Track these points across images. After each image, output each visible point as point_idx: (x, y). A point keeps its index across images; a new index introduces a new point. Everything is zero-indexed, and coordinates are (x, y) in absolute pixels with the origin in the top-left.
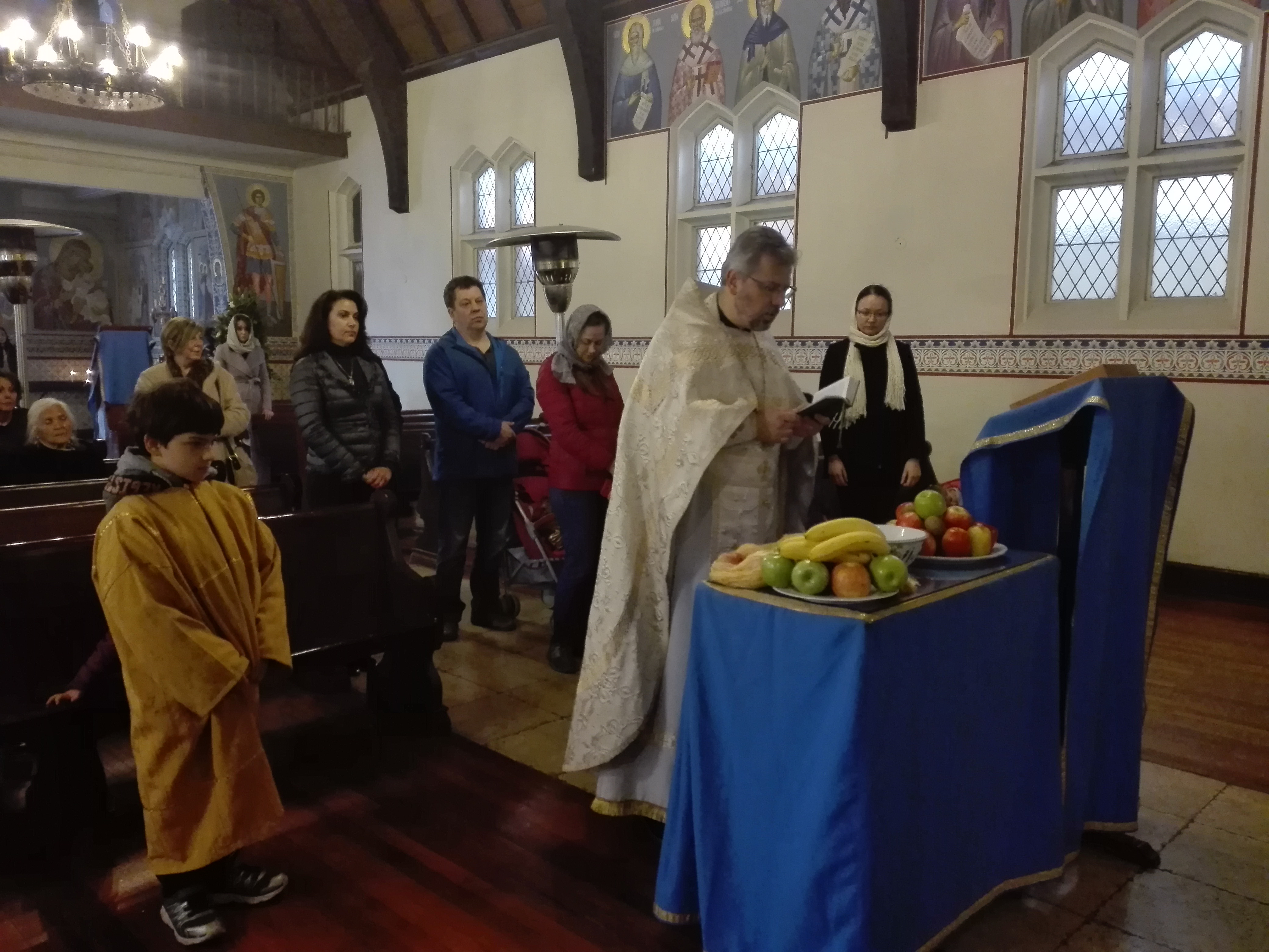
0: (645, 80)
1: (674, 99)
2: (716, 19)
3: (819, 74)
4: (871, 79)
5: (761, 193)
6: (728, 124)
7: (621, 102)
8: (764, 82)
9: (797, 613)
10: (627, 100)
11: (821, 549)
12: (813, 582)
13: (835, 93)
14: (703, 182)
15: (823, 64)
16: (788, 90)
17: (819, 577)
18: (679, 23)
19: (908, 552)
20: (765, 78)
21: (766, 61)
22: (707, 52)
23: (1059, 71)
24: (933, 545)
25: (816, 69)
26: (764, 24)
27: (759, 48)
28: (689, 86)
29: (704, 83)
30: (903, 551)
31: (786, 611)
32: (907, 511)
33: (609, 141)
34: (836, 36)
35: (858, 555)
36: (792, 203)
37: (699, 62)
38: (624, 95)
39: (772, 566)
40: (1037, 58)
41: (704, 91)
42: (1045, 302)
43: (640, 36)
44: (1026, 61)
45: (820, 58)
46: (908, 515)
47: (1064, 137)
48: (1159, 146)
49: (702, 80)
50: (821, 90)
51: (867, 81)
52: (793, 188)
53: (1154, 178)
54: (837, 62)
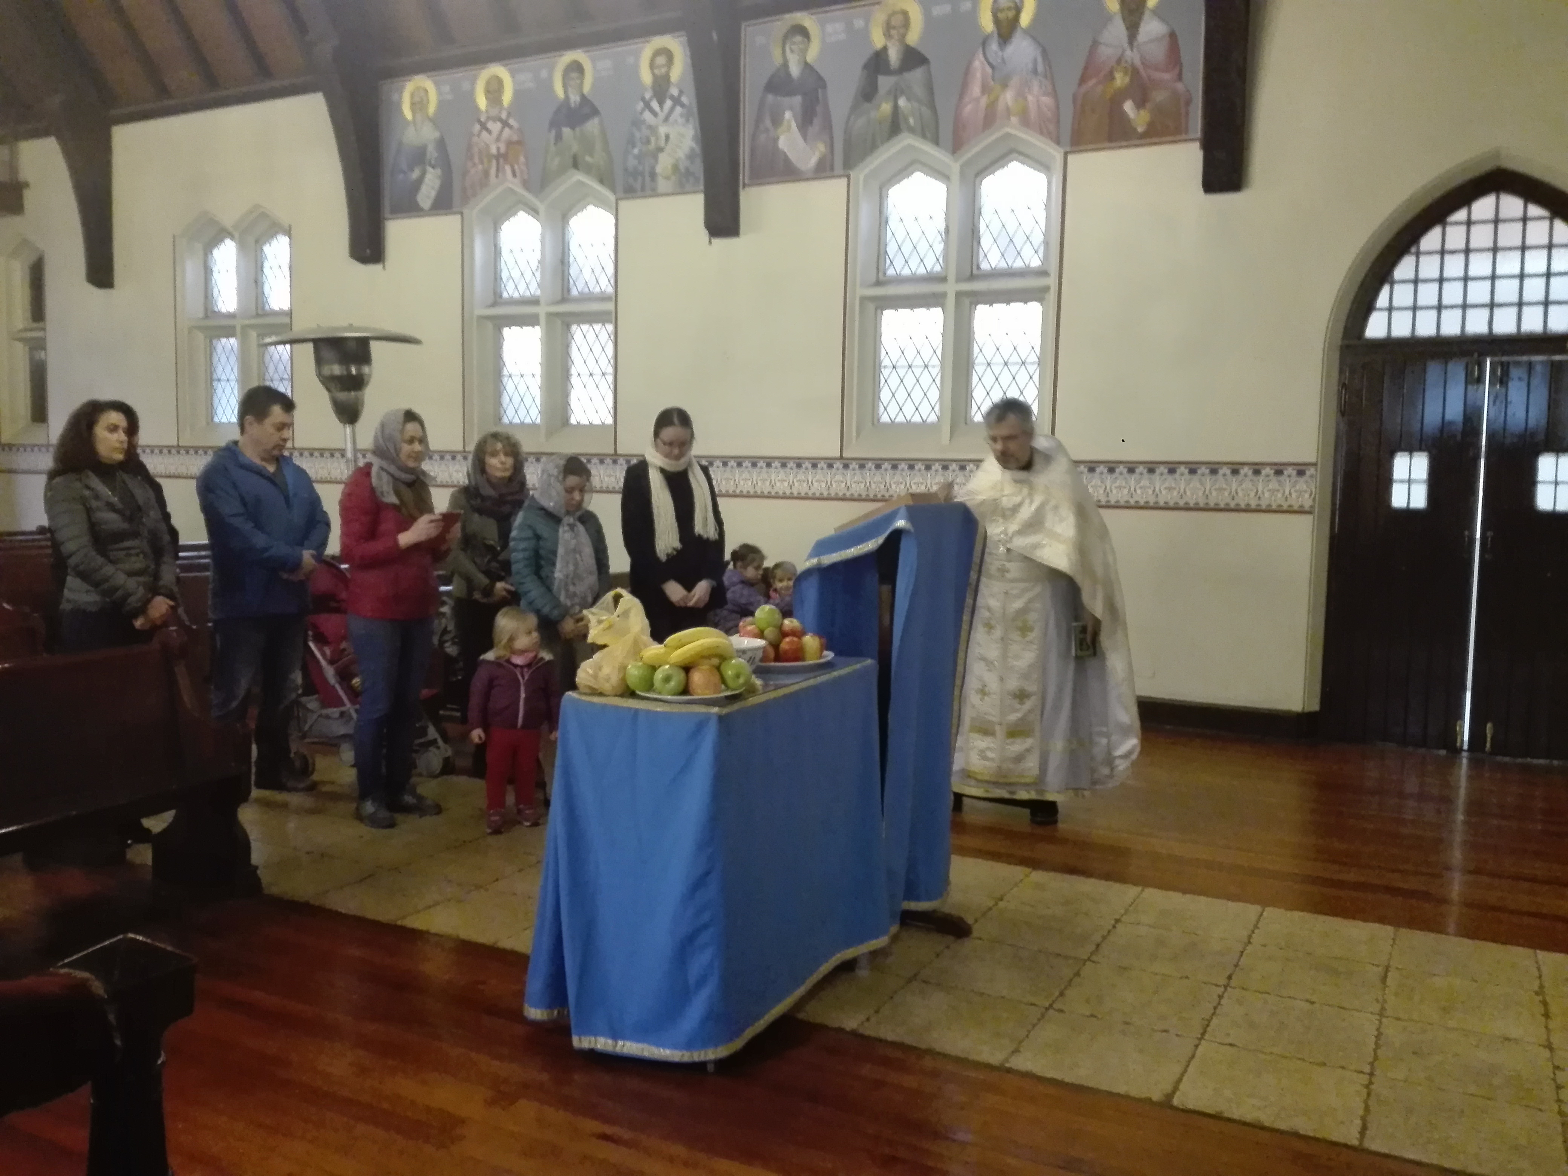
0: (432, 152)
1: (467, 178)
2: (517, 94)
3: (635, 167)
4: (692, 179)
5: (574, 292)
6: (534, 211)
7: (401, 177)
8: (576, 171)
9: (657, 712)
10: (409, 175)
11: (679, 655)
12: (672, 684)
13: (654, 190)
14: (504, 275)
15: (640, 158)
16: (602, 182)
17: (678, 678)
19: (751, 658)
20: (575, 164)
21: (575, 148)
22: (507, 131)
23: (881, 189)
24: (771, 653)
25: (632, 163)
26: (573, 106)
27: (566, 131)
28: (486, 165)
29: (504, 164)
30: (747, 656)
31: (648, 712)
32: (747, 624)
33: (388, 219)
34: (653, 129)
35: (710, 659)
36: (610, 306)
37: (498, 139)
38: (405, 167)
39: (636, 673)
40: (859, 174)
41: (504, 173)
42: (873, 424)
43: (425, 101)
44: (848, 177)
45: (636, 151)
46: (749, 628)
47: (887, 256)
48: (975, 271)
49: (501, 161)
50: (638, 186)
51: (690, 181)
52: (610, 290)
53: (971, 304)
54: (655, 156)
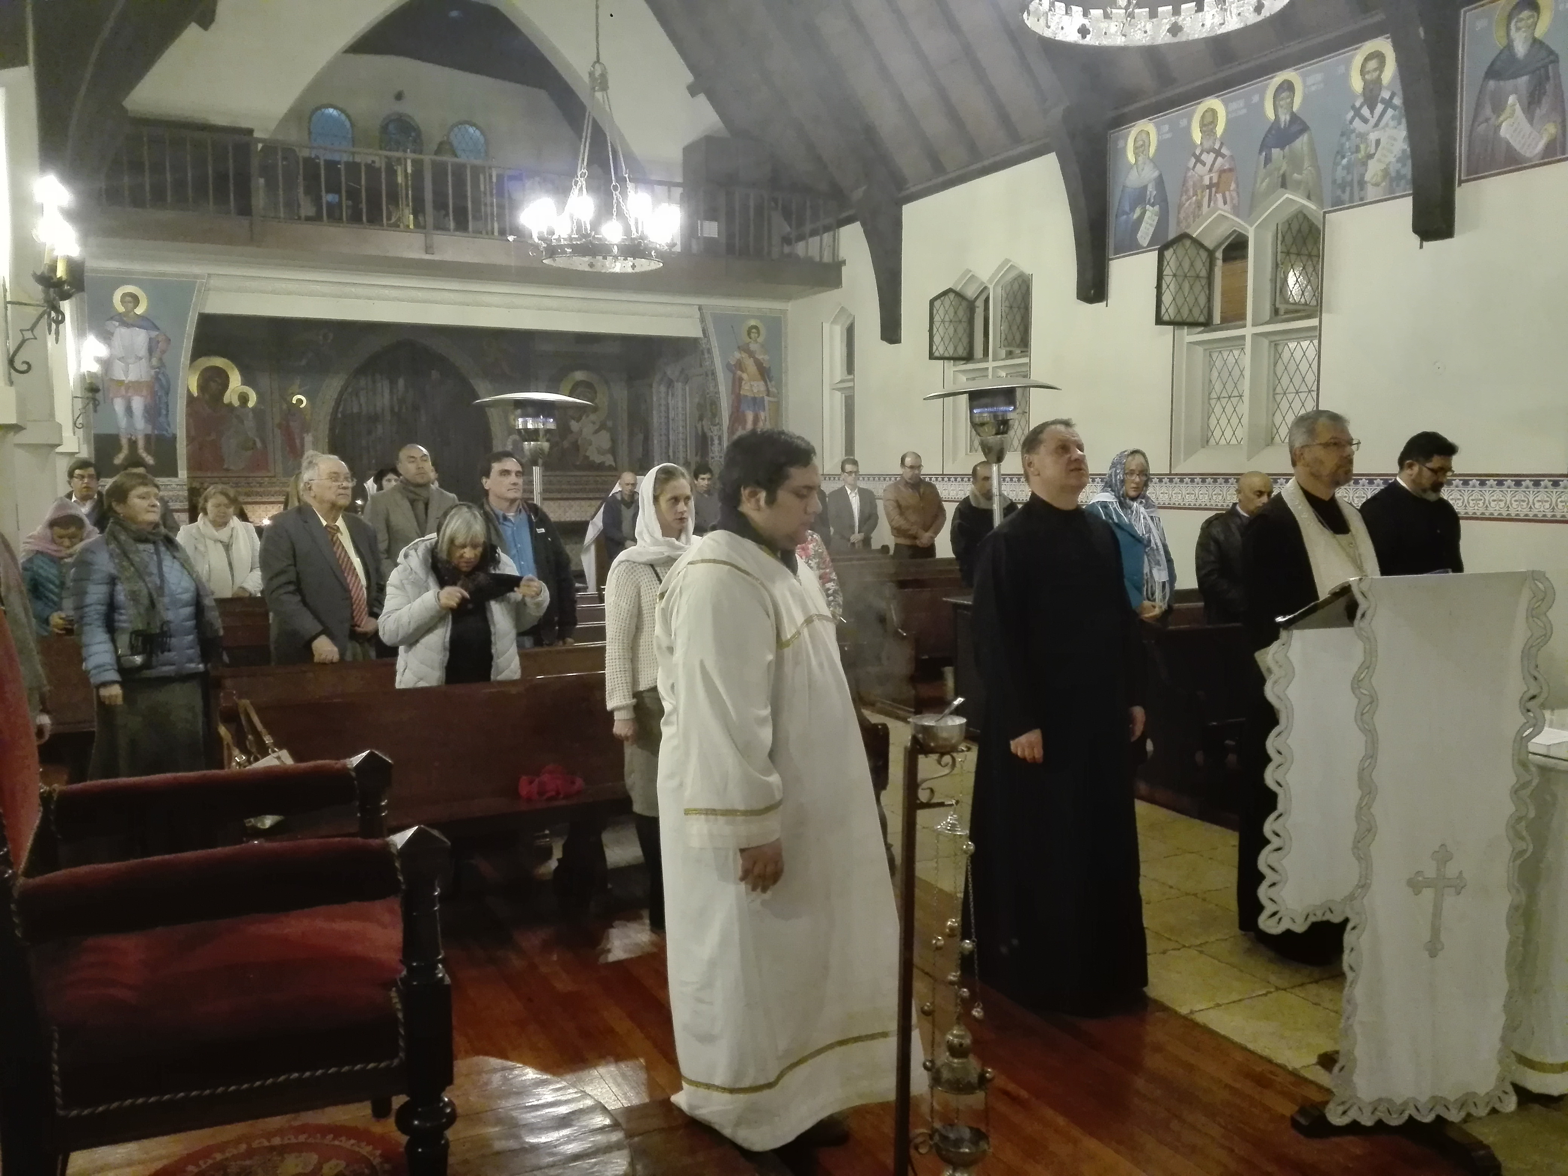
0: (1151, 192)
1: (1182, 211)
3: (1343, 178)
4: (1403, 182)
8: (1283, 189)
10: (1130, 216)
18: (1188, 130)
26: (1282, 126)
28: (1199, 197)
29: (1216, 192)
38: (1127, 209)
41: (1215, 201)
43: (1147, 144)
50: (1345, 197)
51: (1398, 185)
54: (1364, 164)
